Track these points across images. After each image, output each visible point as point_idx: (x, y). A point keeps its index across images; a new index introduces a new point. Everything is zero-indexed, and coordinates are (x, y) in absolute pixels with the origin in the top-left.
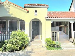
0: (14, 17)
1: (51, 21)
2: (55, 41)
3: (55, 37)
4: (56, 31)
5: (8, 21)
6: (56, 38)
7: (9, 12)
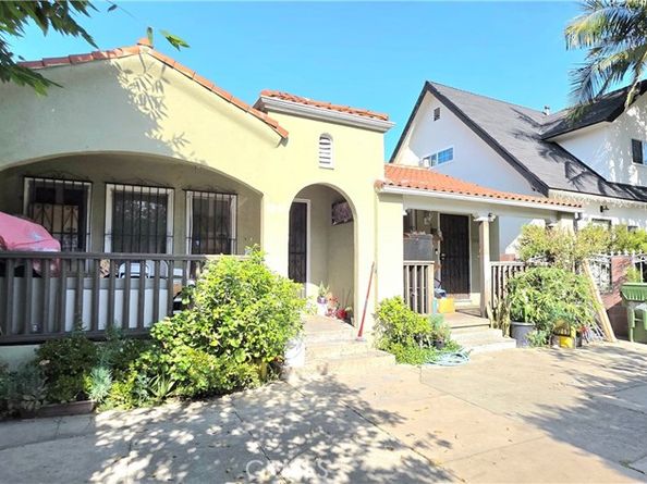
0: (191, 159)
1: (401, 205)
2: (424, 315)
3: (416, 294)
4: (422, 263)
5: (109, 187)
6: (419, 298)
7: (156, 127)
